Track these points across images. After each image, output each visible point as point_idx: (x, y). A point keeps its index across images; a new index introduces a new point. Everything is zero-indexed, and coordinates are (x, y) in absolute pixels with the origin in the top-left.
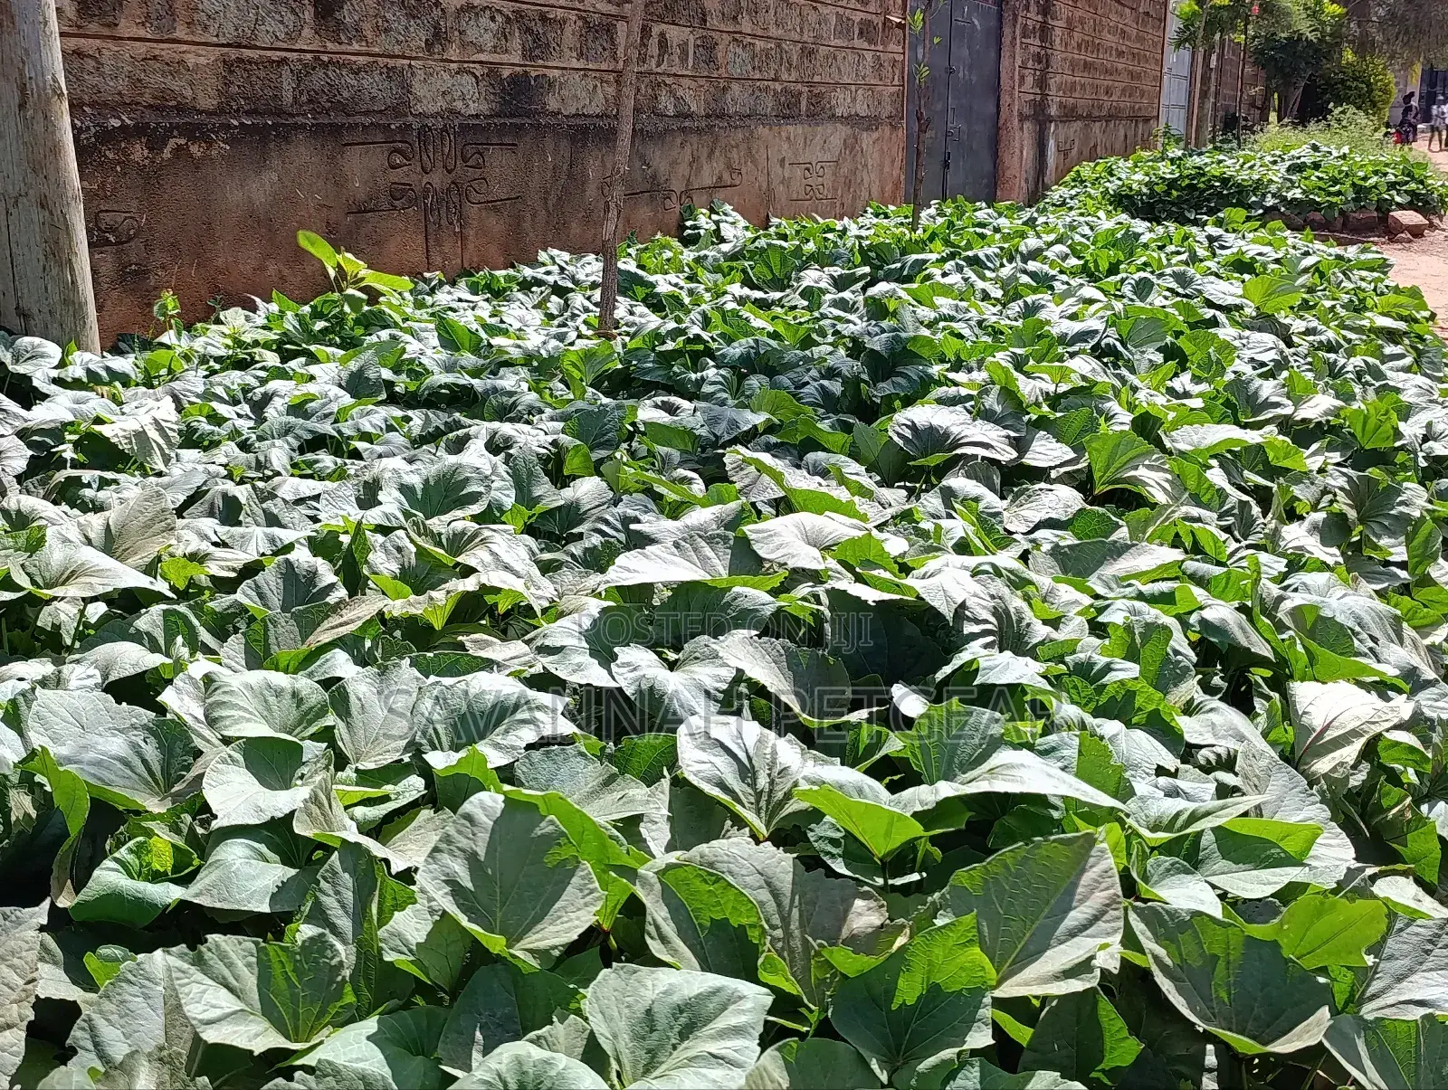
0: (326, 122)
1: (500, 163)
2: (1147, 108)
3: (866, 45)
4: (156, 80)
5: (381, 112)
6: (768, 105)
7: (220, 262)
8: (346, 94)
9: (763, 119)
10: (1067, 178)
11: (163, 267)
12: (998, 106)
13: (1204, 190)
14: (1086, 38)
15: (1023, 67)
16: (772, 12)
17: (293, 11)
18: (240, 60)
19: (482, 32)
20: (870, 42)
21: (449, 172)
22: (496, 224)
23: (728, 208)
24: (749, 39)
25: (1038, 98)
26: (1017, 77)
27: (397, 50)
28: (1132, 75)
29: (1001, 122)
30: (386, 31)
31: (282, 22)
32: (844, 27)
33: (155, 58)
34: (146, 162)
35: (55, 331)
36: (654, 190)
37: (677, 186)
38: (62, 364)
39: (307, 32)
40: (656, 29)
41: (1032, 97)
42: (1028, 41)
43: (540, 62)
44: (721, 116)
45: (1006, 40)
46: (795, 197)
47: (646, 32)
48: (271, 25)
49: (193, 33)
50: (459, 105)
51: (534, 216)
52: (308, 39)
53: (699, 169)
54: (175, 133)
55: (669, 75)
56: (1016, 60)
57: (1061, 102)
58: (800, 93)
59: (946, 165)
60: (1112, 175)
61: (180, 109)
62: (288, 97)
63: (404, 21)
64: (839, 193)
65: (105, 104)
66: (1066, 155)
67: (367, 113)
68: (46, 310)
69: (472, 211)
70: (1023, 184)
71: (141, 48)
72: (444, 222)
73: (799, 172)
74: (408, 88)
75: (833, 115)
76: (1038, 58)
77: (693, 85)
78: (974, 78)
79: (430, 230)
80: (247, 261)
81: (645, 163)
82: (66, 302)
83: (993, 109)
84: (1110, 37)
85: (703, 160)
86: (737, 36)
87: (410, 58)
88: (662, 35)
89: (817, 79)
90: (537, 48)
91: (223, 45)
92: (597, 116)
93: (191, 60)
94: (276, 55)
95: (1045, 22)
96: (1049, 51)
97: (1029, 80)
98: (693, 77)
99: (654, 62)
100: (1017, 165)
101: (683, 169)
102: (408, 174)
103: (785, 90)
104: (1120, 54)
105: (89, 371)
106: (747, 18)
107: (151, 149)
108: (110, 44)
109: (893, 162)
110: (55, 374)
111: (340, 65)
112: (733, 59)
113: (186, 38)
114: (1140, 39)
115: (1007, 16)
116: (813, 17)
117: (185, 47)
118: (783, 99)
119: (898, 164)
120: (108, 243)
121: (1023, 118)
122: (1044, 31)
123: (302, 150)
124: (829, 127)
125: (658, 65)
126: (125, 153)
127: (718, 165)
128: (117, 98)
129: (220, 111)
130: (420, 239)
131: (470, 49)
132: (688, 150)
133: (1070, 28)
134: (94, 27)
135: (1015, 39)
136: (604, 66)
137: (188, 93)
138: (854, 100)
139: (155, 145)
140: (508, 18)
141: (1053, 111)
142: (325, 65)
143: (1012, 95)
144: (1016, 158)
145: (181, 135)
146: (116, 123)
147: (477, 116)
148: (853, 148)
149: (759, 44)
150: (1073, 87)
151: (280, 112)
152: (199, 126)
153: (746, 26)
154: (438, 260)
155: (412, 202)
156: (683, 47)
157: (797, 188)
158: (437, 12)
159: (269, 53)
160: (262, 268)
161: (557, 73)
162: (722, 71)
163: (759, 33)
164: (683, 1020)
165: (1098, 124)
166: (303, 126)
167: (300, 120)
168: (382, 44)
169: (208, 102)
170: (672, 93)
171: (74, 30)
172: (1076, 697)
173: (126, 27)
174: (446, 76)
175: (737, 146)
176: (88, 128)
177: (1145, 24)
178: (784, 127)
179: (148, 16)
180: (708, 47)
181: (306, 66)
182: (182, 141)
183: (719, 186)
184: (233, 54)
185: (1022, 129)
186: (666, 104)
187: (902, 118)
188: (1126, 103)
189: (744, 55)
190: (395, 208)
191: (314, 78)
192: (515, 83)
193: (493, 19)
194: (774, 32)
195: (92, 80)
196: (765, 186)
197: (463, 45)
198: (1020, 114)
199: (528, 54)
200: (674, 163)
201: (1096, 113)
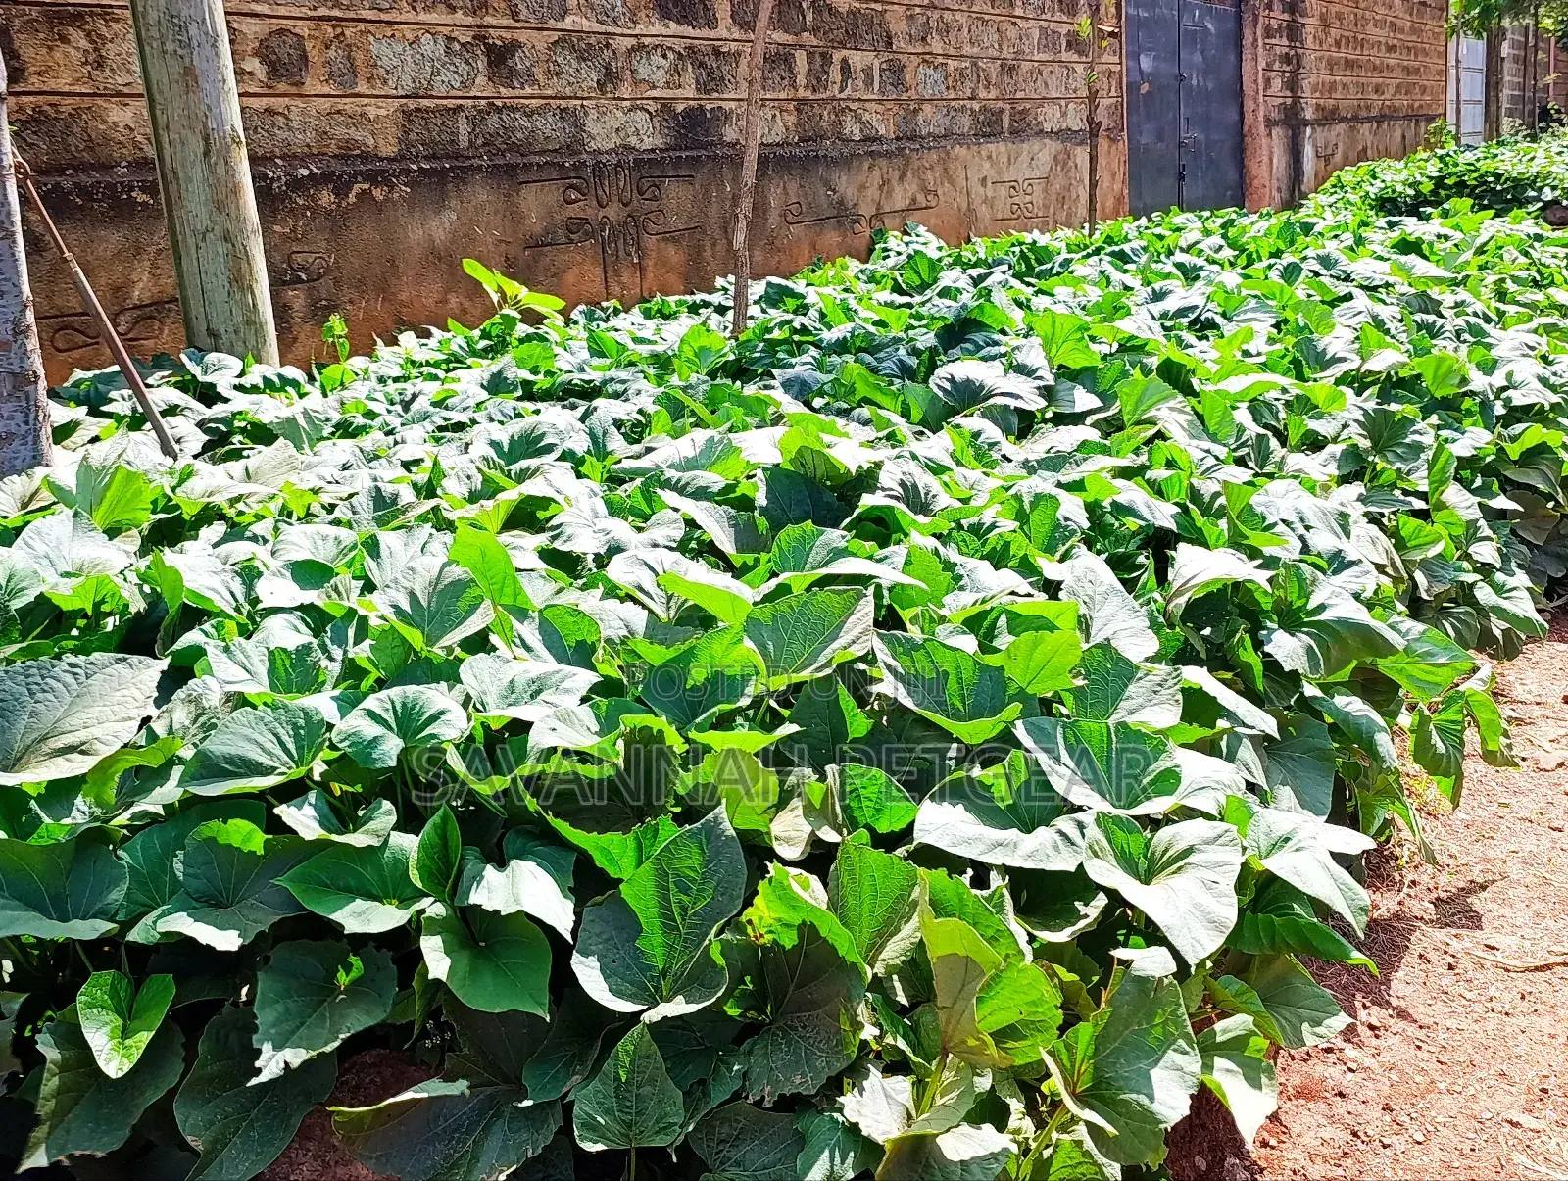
0: (501, 162)
1: (677, 195)
2: (1430, 106)
3: (1075, 57)
4: (340, 132)
5: (555, 151)
6: (966, 122)
7: (404, 296)
8: (520, 135)
9: (961, 139)
10: (1327, 185)
11: (351, 302)
12: (1242, 114)
13: (1476, 187)
14: (1347, 34)
15: (1269, 68)
16: (966, 30)
17: (467, 62)
18: (418, 110)
19: (654, 69)
20: (1080, 53)
21: (625, 205)
22: (674, 255)
23: (922, 230)
24: (940, 59)
25: (1289, 101)
26: (1261, 80)
27: (568, 91)
28: (1408, 70)
29: (1246, 128)
30: (558, 74)
31: (456, 73)
32: (1049, 40)
33: (339, 112)
34: (334, 206)
35: (239, 348)
36: (842, 215)
37: (867, 210)
38: (242, 374)
39: (481, 80)
40: (837, 56)
41: (1281, 100)
42: (1273, 41)
43: (716, 95)
44: (912, 139)
45: (1247, 41)
46: (1000, 216)
47: (827, 58)
48: (446, 75)
49: (373, 87)
50: (633, 141)
51: (714, 245)
52: (482, 86)
53: (890, 193)
54: (359, 179)
55: (853, 100)
56: (1259, 62)
57: (1318, 105)
58: (1002, 111)
59: (1181, 178)
60: (1375, 178)
61: (365, 157)
62: (464, 140)
63: (575, 64)
64: (1052, 211)
65: (295, 156)
66: (1327, 161)
67: (542, 152)
68: (231, 329)
69: (650, 242)
70: (1275, 193)
71: (326, 104)
72: (622, 253)
73: (1003, 191)
74: (580, 127)
75: (1041, 131)
76: (1286, 59)
77: (880, 108)
78: (1210, 86)
79: (608, 261)
80: (429, 294)
81: (830, 189)
82: (249, 323)
83: (1235, 117)
84: (1377, 31)
85: (894, 183)
86: (927, 57)
87: (583, 98)
88: (844, 60)
89: (1020, 95)
90: (711, 82)
91: (402, 97)
92: (778, 145)
93: (372, 112)
94: (451, 103)
95: (1294, 20)
96: (1300, 51)
97: (1277, 84)
98: (880, 101)
99: (836, 88)
100: (1266, 175)
101: (873, 192)
102: (584, 209)
103: (983, 109)
104: (1391, 49)
105: (264, 378)
106: (937, 38)
107: (337, 195)
108: (298, 102)
109: (1114, 175)
110: (237, 381)
111: (511, 109)
112: (924, 80)
113: (367, 92)
114: (1414, 31)
115: (1247, 18)
116: (1012, 33)
117: (366, 101)
118: (982, 117)
119: (1120, 177)
120: (300, 281)
121: (1270, 123)
122: (1293, 31)
123: (479, 189)
124: (1035, 145)
125: (841, 91)
126: (315, 201)
127: (911, 187)
128: (306, 149)
129: (400, 157)
130: (598, 271)
131: (643, 87)
132: (877, 173)
133: (1325, 24)
134: (282, 87)
135: (1256, 40)
136: (783, 95)
137: (371, 142)
138: (1064, 114)
139: (341, 191)
140: (679, 53)
141: (1309, 114)
142: (499, 110)
143: (1255, 100)
144: (1264, 167)
145: (364, 181)
146: (305, 172)
147: (653, 151)
148: (1065, 164)
149: (952, 64)
150: (1333, 87)
151: (457, 156)
152: (380, 172)
153: (936, 46)
154: (616, 289)
155: (589, 235)
156: (868, 72)
157: (1003, 206)
158: (607, 53)
159: (445, 102)
160: (445, 301)
161: (733, 105)
162: (912, 93)
163: (952, 52)
164: (534, 688)
165: (1367, 126)
166: (480, 167)
167: (476, 162)
168: (555, 86)
169: (389, 149)
170: (857, 117)
171: (265, 91)
172: (965, 549)
173: (312, 86)
174: (619, 114)
175: (932, 168)
176: (279, 178)
177: (1421, 14)
178: (982, 147)
179: (331, 75)
180: (896, 70)
181: (480, 111)
182: (366, 186)
183: (913, 207)
184: (412, 104)
185: (1270, 135)
186: (852, 128)
187: (1122, 130)
188: (1402, 102)
189: (936, 76)
190: (572, 241)
191: (489, 122)
192: (690, 117)
193: (665, 56)
194: (967, 50)
195: (281, 135)
196: (965, 205)
197: (636, 83)
198: (1267, 119)
199: (702, 88)
200: (862, 188)
201: (1364, 113)
